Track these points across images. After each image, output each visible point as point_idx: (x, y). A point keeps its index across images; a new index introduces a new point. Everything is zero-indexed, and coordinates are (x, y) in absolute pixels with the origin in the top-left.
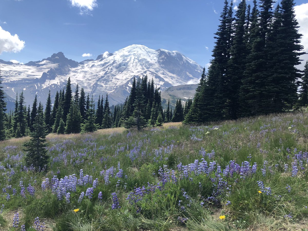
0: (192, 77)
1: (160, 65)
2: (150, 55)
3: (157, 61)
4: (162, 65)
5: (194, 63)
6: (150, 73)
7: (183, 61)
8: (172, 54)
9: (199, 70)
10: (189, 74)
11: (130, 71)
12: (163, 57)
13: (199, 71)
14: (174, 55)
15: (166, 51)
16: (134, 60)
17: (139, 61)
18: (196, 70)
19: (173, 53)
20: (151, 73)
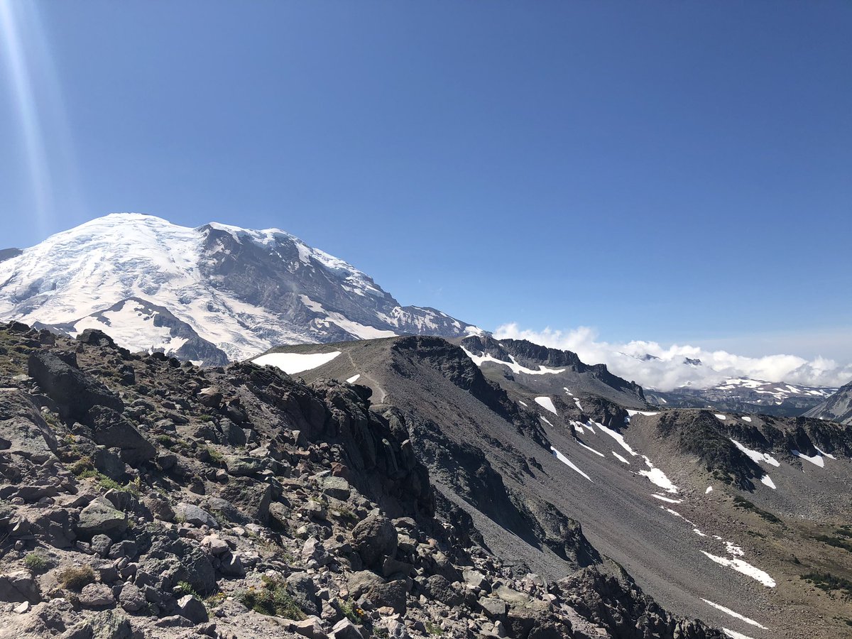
0: (322, 310)
1: (207, 276)
2: (168, 245)
3: (196, 266)
4: (212, 277)
5: (340, 266)
6: (136, 309)
7: (299, 260)
8: (256, 240)
9: (356, 287)
10: (312, 303)
11: (62, 308)
12: (219, 248)
13: (358, 291)
14: (265, 242)
15: (233, 229)
16: (97, 266)
17: (119, 267)
18: (347, 289)
19: (265, 236)
20: (142, 307)
